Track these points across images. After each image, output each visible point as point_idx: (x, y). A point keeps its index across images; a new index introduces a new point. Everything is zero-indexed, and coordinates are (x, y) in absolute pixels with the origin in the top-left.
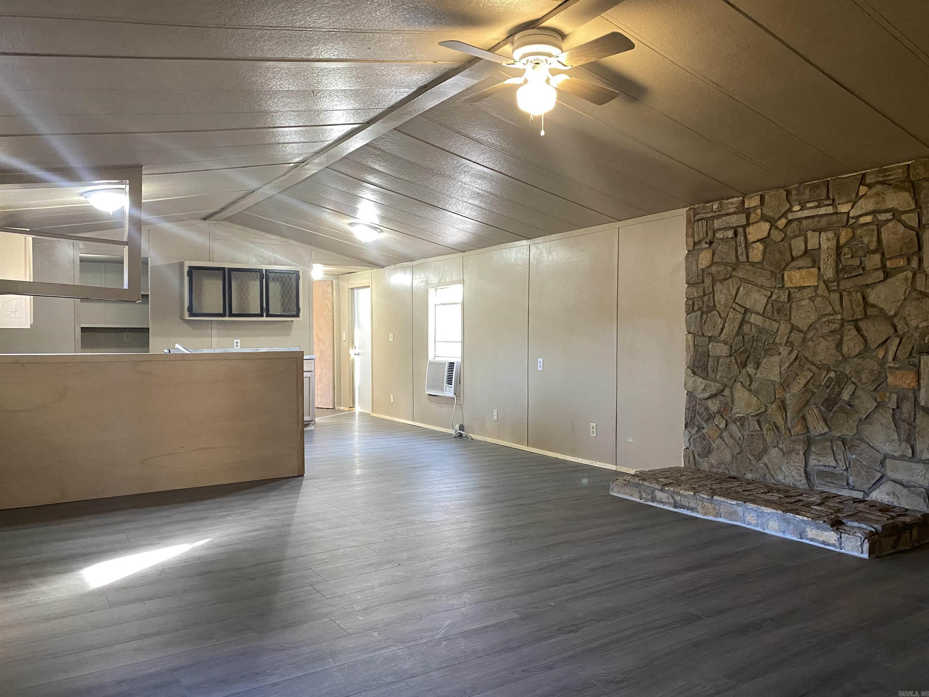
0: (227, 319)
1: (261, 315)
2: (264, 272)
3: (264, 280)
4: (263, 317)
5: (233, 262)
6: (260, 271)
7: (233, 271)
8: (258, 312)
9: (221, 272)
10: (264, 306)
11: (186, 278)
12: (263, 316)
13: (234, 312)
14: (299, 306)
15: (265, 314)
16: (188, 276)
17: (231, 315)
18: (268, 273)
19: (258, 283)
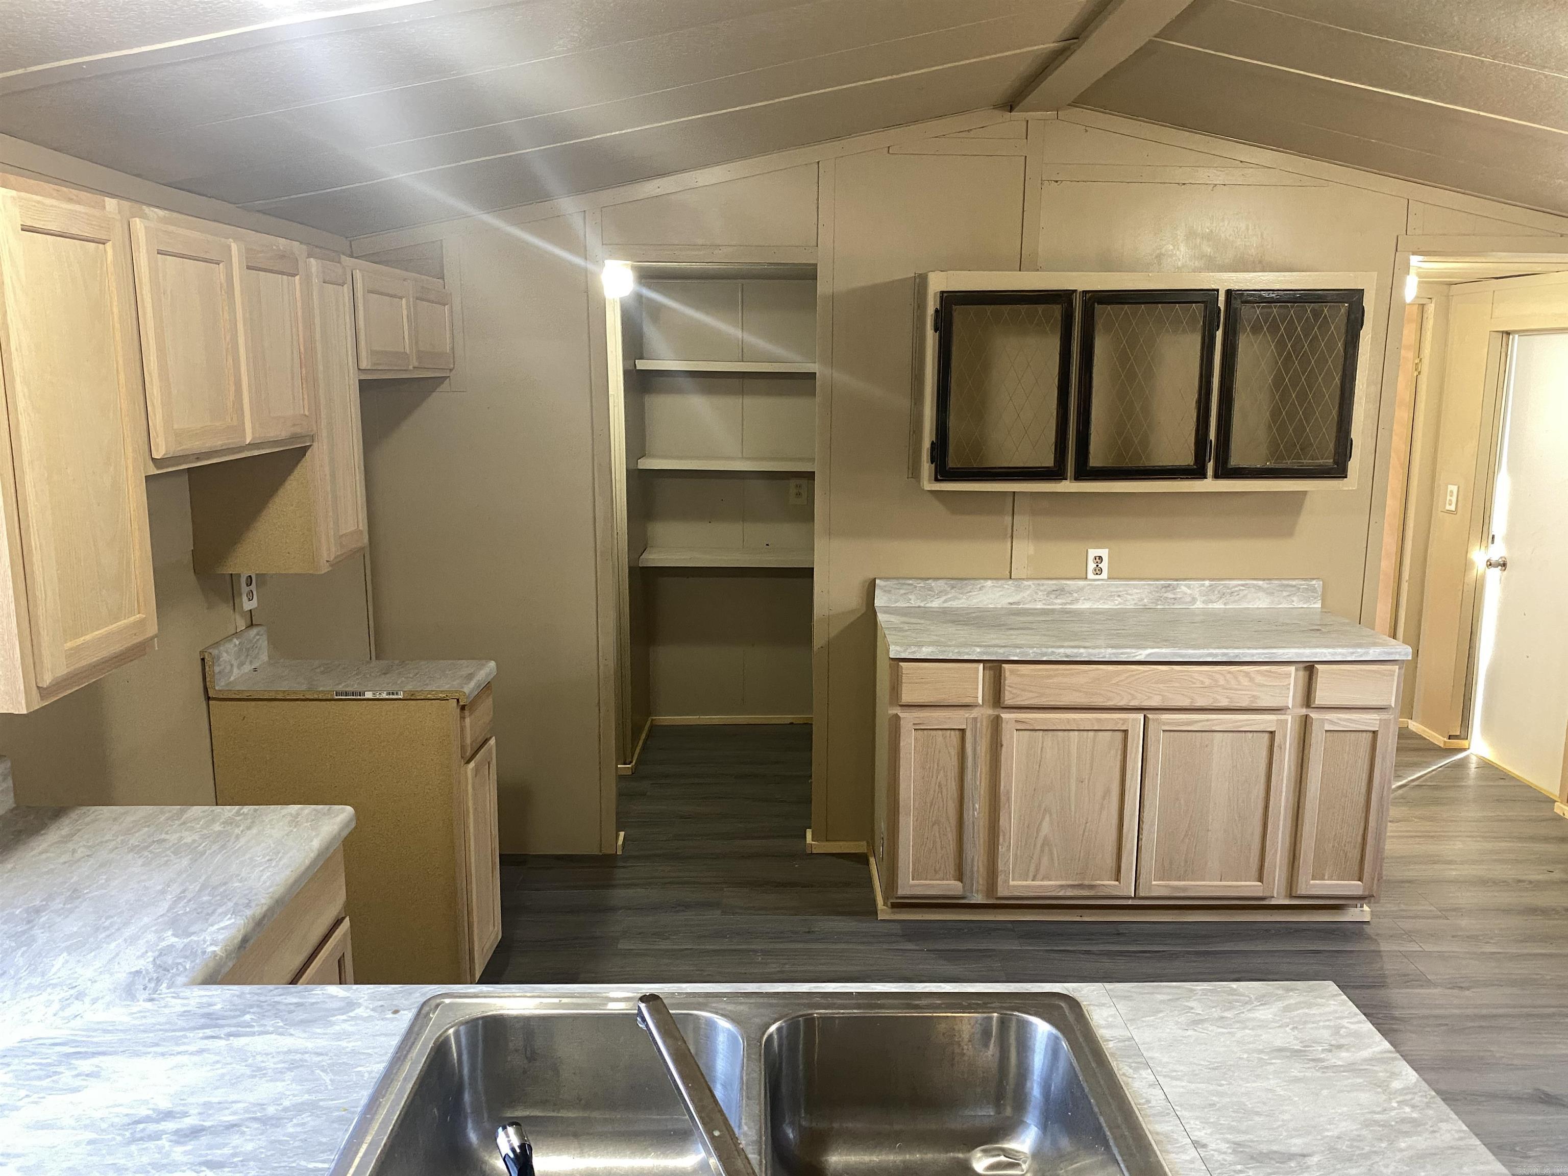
0: (1068, 486)
1: (1198, 472)
2: (1221, 304)
3: (1219, 334)
4: (1205, 478)
5: (1107, 264)
6: (1207, 297)
7: (1099, 303)
8: (1187, 459)
9: (1057, 310)
10: (1212, 436)
11: (931, 339)
12: (1203, 476)
13: (1095, 461)
14: (1348, 432)
15: (1210, 466)
16: (936, 331)
17: (1084, 473)
18: (1236, 303)
19: (1192, 343)
